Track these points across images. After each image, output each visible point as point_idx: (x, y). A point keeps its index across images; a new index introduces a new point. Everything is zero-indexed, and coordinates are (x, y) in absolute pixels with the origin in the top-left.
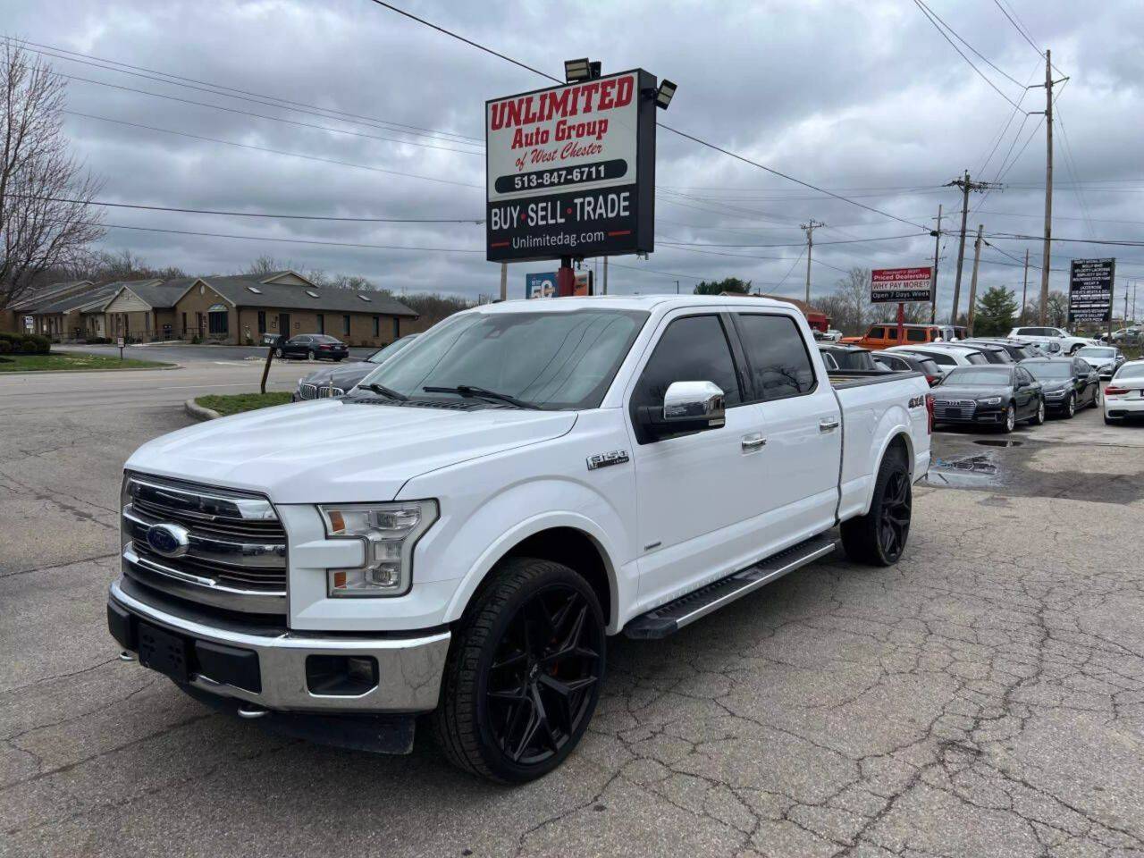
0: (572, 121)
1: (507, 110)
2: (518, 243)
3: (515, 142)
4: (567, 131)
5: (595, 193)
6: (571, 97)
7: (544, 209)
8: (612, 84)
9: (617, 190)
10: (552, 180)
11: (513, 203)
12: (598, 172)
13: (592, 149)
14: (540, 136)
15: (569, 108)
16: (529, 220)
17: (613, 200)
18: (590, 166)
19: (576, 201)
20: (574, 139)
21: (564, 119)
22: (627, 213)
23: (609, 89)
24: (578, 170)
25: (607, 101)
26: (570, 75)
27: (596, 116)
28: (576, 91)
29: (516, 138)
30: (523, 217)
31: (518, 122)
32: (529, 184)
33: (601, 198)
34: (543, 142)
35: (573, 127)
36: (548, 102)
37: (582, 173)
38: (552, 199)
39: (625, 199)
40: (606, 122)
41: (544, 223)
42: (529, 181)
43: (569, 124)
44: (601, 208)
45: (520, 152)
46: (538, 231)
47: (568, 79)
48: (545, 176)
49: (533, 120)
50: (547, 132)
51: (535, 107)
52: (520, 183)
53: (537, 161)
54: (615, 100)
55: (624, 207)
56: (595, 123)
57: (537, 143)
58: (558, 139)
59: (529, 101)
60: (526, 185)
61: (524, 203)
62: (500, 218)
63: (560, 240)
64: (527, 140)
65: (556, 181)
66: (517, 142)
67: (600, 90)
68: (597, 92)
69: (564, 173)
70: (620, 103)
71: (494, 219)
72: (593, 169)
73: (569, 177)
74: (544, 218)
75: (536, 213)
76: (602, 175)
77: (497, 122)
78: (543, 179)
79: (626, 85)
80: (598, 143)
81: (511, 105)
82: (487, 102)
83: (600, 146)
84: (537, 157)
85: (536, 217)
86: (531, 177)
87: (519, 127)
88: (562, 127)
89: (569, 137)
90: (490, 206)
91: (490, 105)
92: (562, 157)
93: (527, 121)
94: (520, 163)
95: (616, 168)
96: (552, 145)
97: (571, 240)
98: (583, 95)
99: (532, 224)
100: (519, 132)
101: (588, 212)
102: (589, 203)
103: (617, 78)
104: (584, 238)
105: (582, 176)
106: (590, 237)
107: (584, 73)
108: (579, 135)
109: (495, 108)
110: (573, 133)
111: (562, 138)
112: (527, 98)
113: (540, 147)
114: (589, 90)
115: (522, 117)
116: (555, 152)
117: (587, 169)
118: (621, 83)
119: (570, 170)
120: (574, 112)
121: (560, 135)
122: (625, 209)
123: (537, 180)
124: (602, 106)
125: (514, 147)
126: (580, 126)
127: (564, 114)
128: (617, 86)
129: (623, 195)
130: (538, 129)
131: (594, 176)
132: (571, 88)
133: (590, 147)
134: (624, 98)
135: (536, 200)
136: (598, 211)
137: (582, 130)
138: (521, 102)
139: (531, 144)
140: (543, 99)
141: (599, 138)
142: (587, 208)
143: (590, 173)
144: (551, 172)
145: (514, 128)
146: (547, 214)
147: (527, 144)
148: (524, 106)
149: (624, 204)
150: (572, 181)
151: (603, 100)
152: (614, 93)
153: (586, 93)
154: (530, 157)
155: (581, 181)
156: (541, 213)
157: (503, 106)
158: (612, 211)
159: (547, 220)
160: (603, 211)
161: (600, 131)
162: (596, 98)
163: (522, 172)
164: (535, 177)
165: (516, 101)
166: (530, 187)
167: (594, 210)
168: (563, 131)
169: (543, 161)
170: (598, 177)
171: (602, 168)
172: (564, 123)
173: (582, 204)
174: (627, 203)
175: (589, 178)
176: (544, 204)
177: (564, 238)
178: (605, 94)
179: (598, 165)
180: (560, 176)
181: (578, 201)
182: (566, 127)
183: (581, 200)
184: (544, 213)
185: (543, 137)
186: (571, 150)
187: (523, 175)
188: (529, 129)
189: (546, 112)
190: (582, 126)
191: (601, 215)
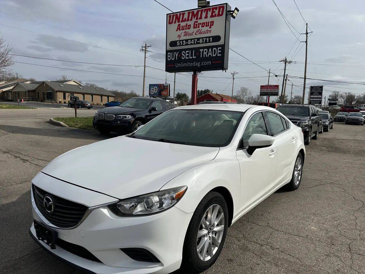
0: (200, 21)
1: (175, 17)
2: (178, 65)
3: (178, 28)
4: (198, 25)
5: (208, 48)
6: (200, 13)
7: (188, 53)
8: (216, 8)
9: (217, 47)
10: (192, 43)
11: (176, 51)
12: (209, 40)
13: (207, 32)
14: (187, 27)
15: (199, 17)
16: (182, 57)
17: (215, 50)
18: (206, 38)
19: (200, 50)
20: (201, 28)
21: (197, 20)
22: (220, 55)
23: (215, 10)
24: (202, 39)
25: (214, 14)
26: (200, 5)
27: (209, 19)
28: (202, 11)
29: (178, 27)
30: (180, 56)
31: (179, 22)
32: (182, 44)
33: (210, 49)
34: (188, 29)
35: (200, 24)
36: (191, 14)
37: (203, 40)
38: (191, 49)
39: (220, 50)
40: (213, 22)
41: (188, 58)
42: (183, 43)
43: (199, 22)
44: (210, 53)
45: (179, 32)
46: (185, 61)
47: (198, 7)
48: (189, 41)
49: (185, 21)
50: (190, 25)
51: (186, 16)
52: (179, 43)
53: (186, 36)
54: (217, 14)
55: (219, 52)
56: (209, 22)
57: (186, 29)
58: (194, 28)
59: (184, 14)
60: (181, 44)
61: (180, 51)
62: (171, 56)
63: (194, 65)
64: (182, 28)
65: (193, 43)
66: (179, 29)
67: (211, 10)
68: (210, 11)
69: (196, 40)
70: (219, 15)
71: (168, 56)
72: (208, 39)
73: (198, 42)
74: (188, 56)
75: (185, 54)
76: (211, 41)
77: (171, 22)
78: (188, 42)
79: (221, 9)
80: (210, 29)
81: (177, 15)
82: (167, 14)
83: (210, 31)
84: (186, 34)
85: (185, 56)
86: (183, 42)
87: (179, 23)
88: (196, 23)
89: (199, 27)
90: (167, 52)
91: (168, 16)
92: (196, 34)
93: (183, 21)
94: (179, 36)
95: (217, 38)
96: (192, 30)
97: (198, 65)
98: (204, 12)
99: (183, 58)
100: (179, 25)
101: (205, 54)
102: (206, 51)
103: (218, 6)
104: (203, 64)
105: (203, 41)
106: (205, 63)
107: (205, 4)
108: (202, 27)
109: (170, 17)
110: (200, 26)
111: (196, 27)
112: (183, 13)
113: (187, 31)
114: (207, 10)
115: (181, 20)
116: (193, 33)
117: (205, 39)
118: (220, 8)
119: (198, 39)
120: (201, 18)
121: (195, 26)
122: (219, 53)
123: (186, 42)
124: (212, 16)
125: (177, 30)
126: (203, 23)
127: (197, 19)
128: (218, 9)
129: (219, 48)
130: (187, 24)
131: (208, 41)
132: (200, 9)
133: (207, 31)
134: (220, 14)
135: (185, 50)
136: (209, 54)
137: (203, 25)
138: (180, 14)
139: (184, 29)
140: (189, 13)
141: (210, 27)
142: (204, 53)
143: (206, 40)
144: (191, 40)
145: (177, 24)
146: (189, 55)
147: (182, 30)
148: (181, 16)
149: (219, 51)
150: (199, 43)
151: (212, 14)
152: (217, 12)
153: (206, 11)
154: (183, 34)
155: (203, 43)
156: (186, 55)
157: (173, 16)
158: (214, 54)
159: (189, 57)
160: (211, 54)
161: (211, 25)
162: (210, 14)
163: (180, 39)
164: (185, 41)
165: (178, 14)
166: (183, 45)
167: (207, 54)
168: (196, 25)
169: (188, 36)
170: (209, 42)
171: (211, 39)
172: (197, 22)
173: (203, 52)
174: (220, 51)
175: (206, 42)
176: (188, 51)
177: (195, 64)
178: (213, 12)
179: (209, 37)
180: (194, 41)
181: (201, 50)
182: (198, 23)
183: (203, 50)
184: (188, 54)
185: (189, 27)
186: (199, 32)
187: (180, 41)
188: (183, 24)
189: (190, 18)
190: (204, 23)
191: (210, 55)
